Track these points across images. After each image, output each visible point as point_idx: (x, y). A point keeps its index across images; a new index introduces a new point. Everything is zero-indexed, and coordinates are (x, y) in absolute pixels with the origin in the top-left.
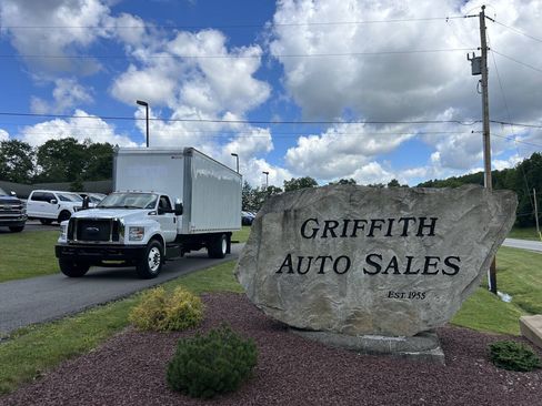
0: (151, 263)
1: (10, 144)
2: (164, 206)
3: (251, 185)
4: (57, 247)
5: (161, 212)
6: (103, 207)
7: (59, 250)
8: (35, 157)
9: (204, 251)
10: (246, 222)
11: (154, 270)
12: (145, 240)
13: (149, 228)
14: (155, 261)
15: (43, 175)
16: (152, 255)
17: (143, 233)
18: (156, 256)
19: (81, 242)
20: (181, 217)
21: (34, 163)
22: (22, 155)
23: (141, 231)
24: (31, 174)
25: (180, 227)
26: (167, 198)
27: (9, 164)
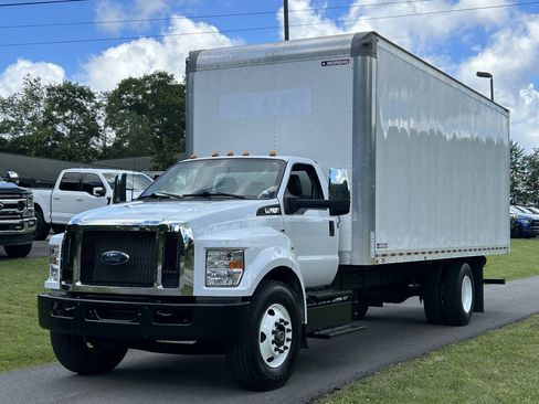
0: (266, 348)
1: (60, 90)
2: (303, 191)
3: (520, 146)
4: (41, 299)
5: (292, 207)
6: (154, 197)
7: (47, 306)
8: (101, 112)
9: (414, 303)
10: (520, 231)
11: (276, 364)
12: (246, 286)
13: (258, 250)
14: (278, 342)
15: (117, 145)
16: (268, 324)
17: (241, 264)
18: (280, 327)
19: (90, 288)
20: (347, 219)
21: (101, 123)
22: (81, 110)
23: (236, 258)
24: (97, 144)
25: (348, 247)
26: (310, 169)
27: (59, 128)
